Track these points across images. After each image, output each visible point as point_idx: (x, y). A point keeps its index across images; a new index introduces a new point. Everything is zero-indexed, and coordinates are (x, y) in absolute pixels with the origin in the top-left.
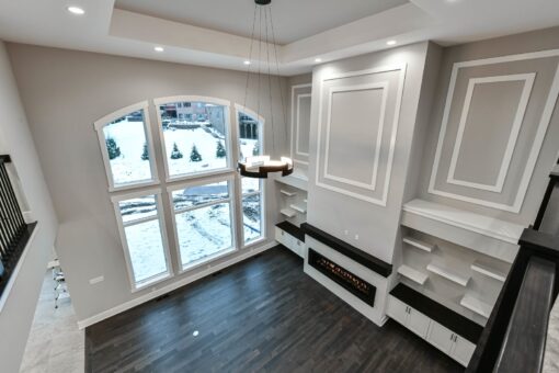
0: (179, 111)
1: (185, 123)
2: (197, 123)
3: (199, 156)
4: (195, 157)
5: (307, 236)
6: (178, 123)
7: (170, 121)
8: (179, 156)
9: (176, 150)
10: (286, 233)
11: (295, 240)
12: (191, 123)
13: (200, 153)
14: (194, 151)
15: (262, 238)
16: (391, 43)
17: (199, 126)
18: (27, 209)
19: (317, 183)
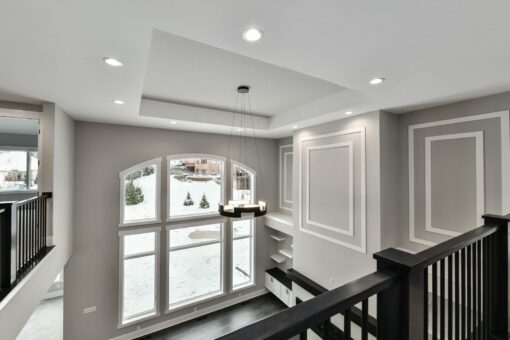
0: (197, 167)
1: (200, 176)
2: (210, 176)
3: (208, 204)
4: (204, 204)
5: (294, 284)
6: (194, 176)
7: (188, 174)
8: (191, 203)
9: (189, 198)
10: (275, 280)
11: (284, 288)
12: (206, 177)
13: (208, 201)
14: (204, 199)
15: (252, 283)
16: (349, 113)
17: (210, 179)
18: (51, 234)
19: (301, 229)
